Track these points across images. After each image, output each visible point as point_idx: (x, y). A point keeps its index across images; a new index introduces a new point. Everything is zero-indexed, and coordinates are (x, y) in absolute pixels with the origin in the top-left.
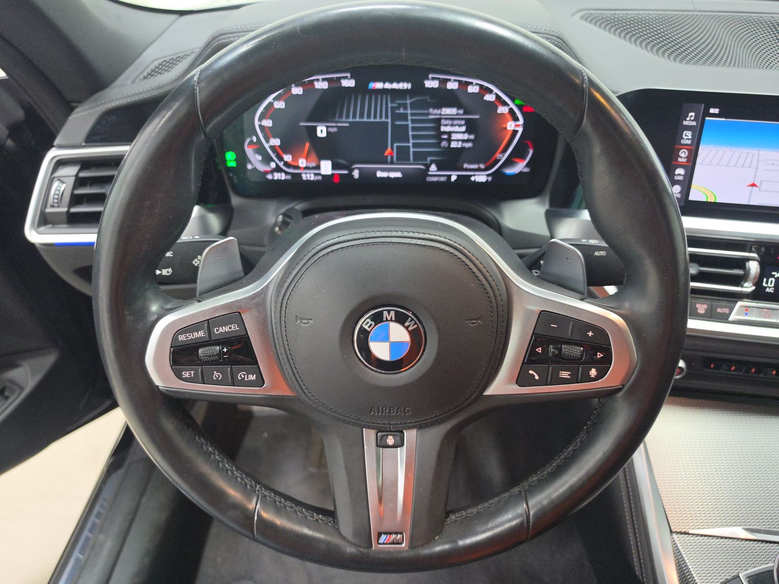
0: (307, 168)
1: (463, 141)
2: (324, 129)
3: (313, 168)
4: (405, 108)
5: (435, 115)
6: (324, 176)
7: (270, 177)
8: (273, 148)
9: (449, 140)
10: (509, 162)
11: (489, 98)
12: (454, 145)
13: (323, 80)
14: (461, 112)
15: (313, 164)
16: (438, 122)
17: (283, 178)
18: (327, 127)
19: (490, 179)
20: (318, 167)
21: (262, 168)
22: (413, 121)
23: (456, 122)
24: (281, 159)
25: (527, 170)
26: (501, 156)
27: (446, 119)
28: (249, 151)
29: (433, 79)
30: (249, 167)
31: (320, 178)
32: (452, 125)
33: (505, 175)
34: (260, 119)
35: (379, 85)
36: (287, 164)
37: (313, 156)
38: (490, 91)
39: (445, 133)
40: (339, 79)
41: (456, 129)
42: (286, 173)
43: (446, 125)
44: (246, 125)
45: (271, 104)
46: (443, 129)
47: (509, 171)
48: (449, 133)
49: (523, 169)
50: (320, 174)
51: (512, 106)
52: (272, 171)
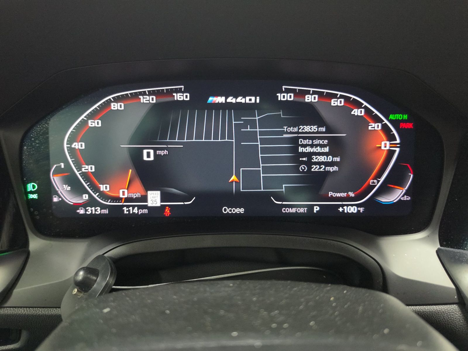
0: (128, 200)
1: (327, 164)
2: (152, 152)
3: (137, 200)
4: (254, 126)
5: (291, 133)
6: (151, 209)
7: (81, 211)
8: (85, 175)
9: (309, 163)
10: (385, 189)
11: (357, 112)
12: (315, 168)
13: (150, 93)
14: (324, 129)
15: (138, 195)
16: (295, 141)
17: (98, 212)
18: (155, 150)
19: (361, 210)
20: (144, 199)
21: (71, 199)
22: (263, 141)
23: (316, 142)
24: (96, 189)
25: (407, 198)
26: (375, 181)
27: (305, 138)
28: (56, 181)
29: (288, 91)
30: (55, 199)
31: (146, 211)
32: (312, 146)
33: (380, 204)
34: (70, 142)
35: (221, 100)
36: (103, 195)
37: (138, 184)
38: (359, 105)
39: (304, 154)
40: (170, 93)
41: (319, 150)
42: (103, 207)
43: (305, 146)
44: (53, 148)
45: (84, 123)
46: (300, 150)
47: (386, 199)
48: (309, 155)
49: (403, 196)
50: (146, 207)
51: (386, 121)
52: (85, 205)
